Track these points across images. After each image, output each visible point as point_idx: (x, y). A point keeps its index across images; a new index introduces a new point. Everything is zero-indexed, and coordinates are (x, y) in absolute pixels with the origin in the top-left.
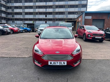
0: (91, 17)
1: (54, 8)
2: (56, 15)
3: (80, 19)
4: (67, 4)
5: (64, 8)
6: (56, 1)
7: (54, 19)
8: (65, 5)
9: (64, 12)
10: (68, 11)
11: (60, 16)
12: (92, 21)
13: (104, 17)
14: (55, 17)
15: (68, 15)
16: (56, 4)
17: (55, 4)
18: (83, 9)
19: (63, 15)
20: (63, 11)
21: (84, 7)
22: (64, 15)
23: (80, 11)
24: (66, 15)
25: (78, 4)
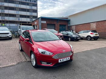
0: (46, 21)
1: (2, 9)
2: (5, 17)
3: (36, 23)
4: (17, 7)
5: (15, 10)
6: (5, 2)
7: (3, 21)
8: (15, 8)
9: (16, 15)
10: (20, 14)
11: (11, 19)
12: (47, 26)
13: (55, 23)
14: (4, 19)
15: (20, 18)
16: (5, 5)
17: (3, 5)
18: (34, 14)
19: (14, 18)
20: (14, 13)
21: (35, 12)
22: (16, 18)
23: (31, 15)
24: (18, 17)
25: (29, 8)
